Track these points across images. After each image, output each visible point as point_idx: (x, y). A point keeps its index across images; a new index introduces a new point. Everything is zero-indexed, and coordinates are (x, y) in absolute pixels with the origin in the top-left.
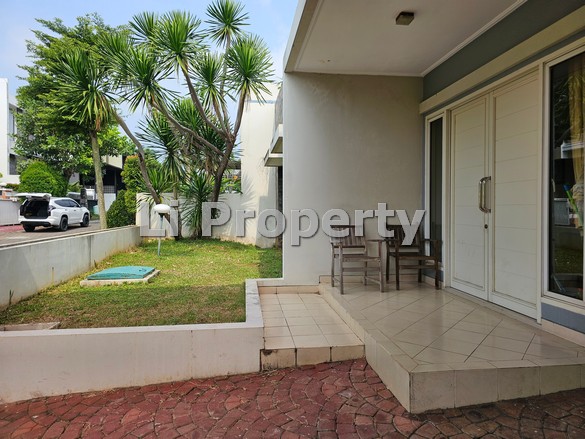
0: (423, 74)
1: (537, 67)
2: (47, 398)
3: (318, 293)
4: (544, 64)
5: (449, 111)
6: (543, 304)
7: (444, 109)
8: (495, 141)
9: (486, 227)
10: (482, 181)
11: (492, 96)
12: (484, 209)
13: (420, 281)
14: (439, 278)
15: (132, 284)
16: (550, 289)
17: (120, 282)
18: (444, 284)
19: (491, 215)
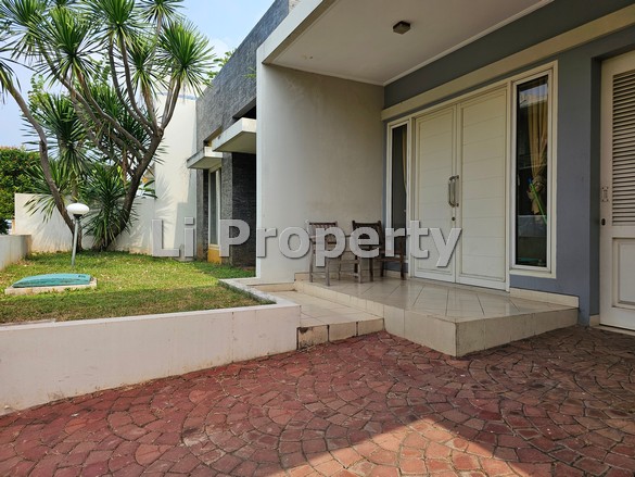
0: (385, 84)
1: (505, 85)
2: (70, 399)
3: (294, 290)
4: (512, 82)
5: (414, 119)
6: (511, 276)
7: (410, 116)
8: (462, 145)
9: (453, 219)
10: (451, 179)
11: (459, 107)
12: (453, 204)
13: (382, 275)
14: (403, 270)
15: (77, 290)
16: (517, 263)
17: (60, 289)
18: (409, 275)
19: (458, 209)
